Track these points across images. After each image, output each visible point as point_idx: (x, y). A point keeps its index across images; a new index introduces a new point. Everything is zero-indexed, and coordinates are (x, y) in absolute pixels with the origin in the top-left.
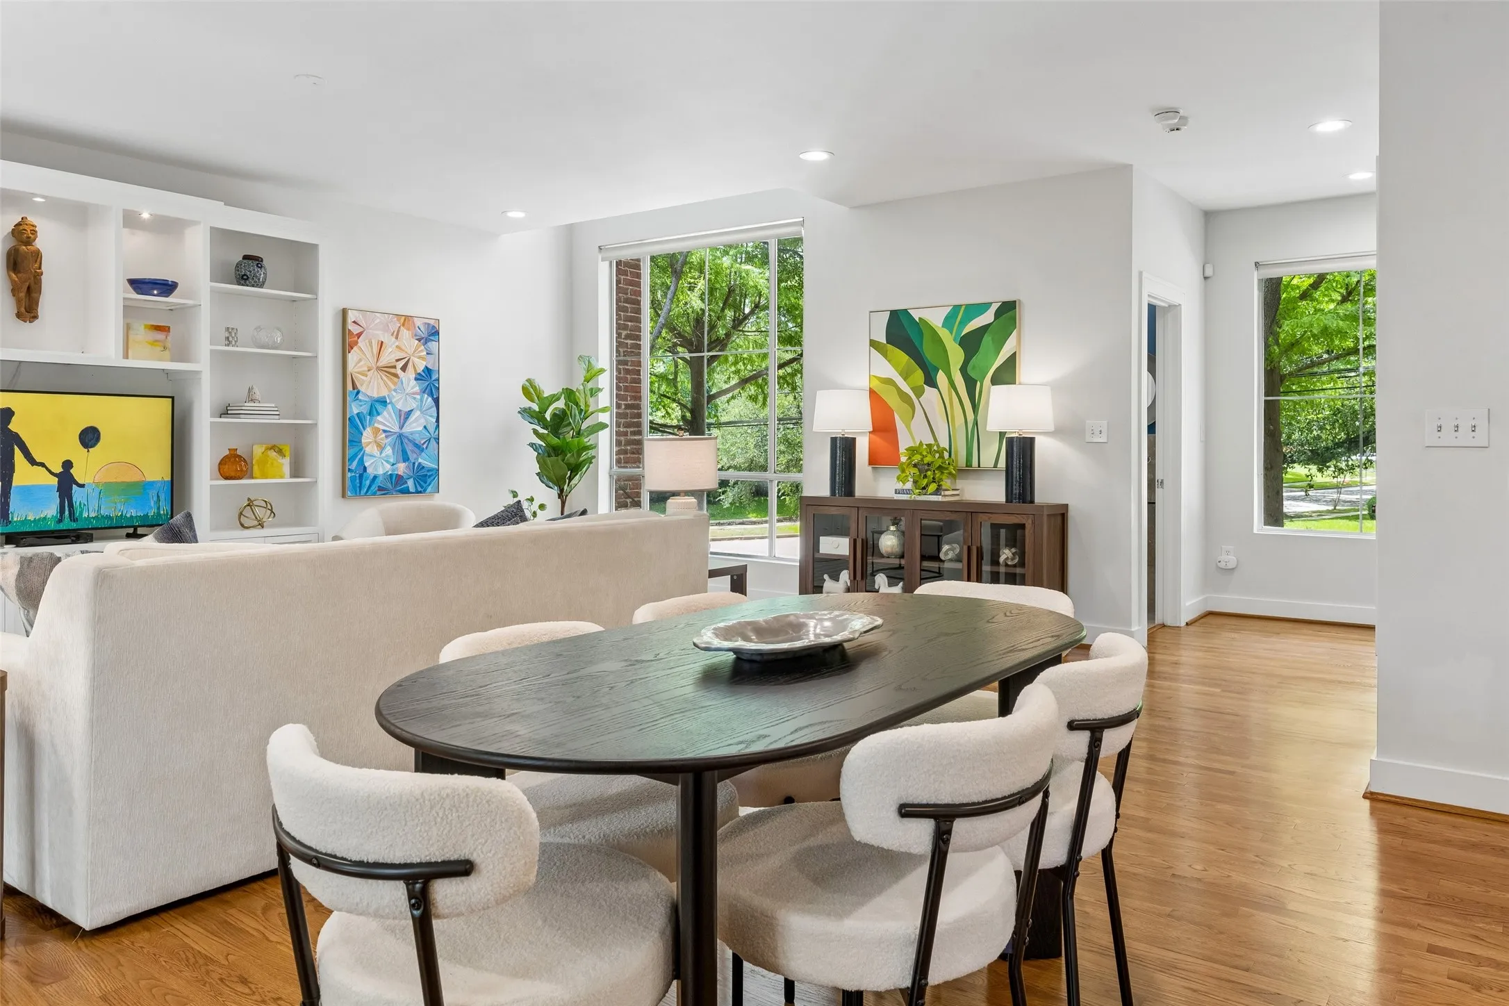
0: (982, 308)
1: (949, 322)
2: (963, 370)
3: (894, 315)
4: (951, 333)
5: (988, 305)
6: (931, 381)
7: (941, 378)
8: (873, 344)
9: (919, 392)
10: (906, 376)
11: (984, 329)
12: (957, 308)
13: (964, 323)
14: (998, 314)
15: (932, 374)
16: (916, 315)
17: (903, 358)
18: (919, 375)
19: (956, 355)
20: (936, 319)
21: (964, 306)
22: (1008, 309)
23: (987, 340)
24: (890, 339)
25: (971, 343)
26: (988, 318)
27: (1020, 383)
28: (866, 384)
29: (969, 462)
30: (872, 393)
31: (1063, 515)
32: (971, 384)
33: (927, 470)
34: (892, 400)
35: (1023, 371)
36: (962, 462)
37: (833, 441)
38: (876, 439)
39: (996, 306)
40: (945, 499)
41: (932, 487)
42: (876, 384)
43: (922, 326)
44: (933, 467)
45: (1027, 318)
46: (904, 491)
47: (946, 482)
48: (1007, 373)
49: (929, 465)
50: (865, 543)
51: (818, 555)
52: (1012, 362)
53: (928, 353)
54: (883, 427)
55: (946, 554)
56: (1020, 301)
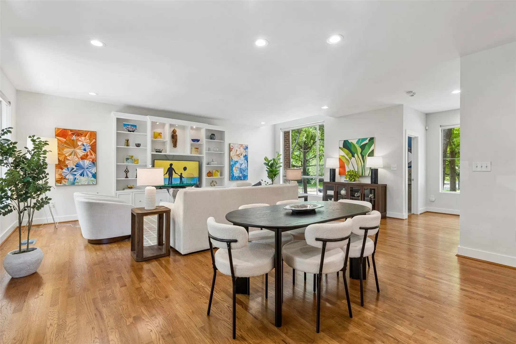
0: (365, 139)
1: (357, 143)
2: (361, 153)
3: (345, 141)
4: (358, 145)
5: (367, 138)
6: (353, 156)
7: (356, 155)
8: (340, 148)
9: (350, 159)
10: (347, 155)
11: (366, 144)
12: (359, 139)
13: (361, 143)
14: (369, 141)
15: (354, 154)
16: (350, 141)
17: (347, 151)
18: (350, 155)
19: (359, 150)
20: (354, 142)
21: (361, 139)
22: (372, 140)
23: (367, 147)
24: (343, 147)
25: (363, 147)
26: (367, 141)
27: (375, 156)
28: (338, 157)
29: (362, 174)
30: (340, 159)
31: (385, 187)
32: (363, 157)
33: (352, 176)
34: (344, 160)
35: (376, 153)
36: (361, 174)
37: (330, 169)
38: (341, 169)
39: (369, 139)
40: (356, 183)
41: (353, 180)
42: (340, 157)
43: (351, 144)
44: (353, 175)
45: (377, 141)
46: (346, 181)
47: (357, 179)
48: (371, 154)
49: (352, 175)
50: (337, 192)
51: (327, 195)
52: (373, 151)
53: (353, 150)
54: (342, 166)
55: (356, 195)
56: (375, 137)
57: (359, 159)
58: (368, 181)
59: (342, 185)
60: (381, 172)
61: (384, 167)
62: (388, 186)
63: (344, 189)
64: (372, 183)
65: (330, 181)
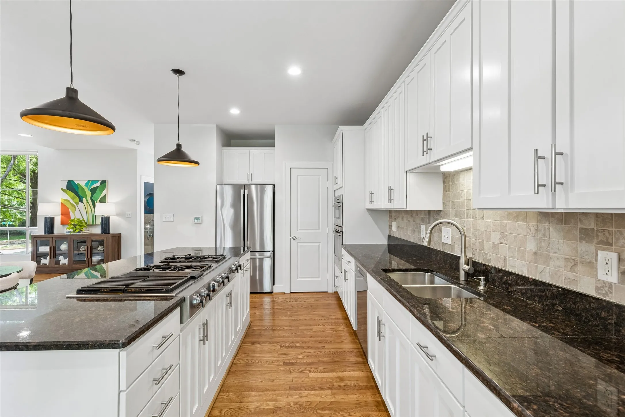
0: (97, 181)
1: (86, 185)
2: (91, 198)
3: (69, 182)
4: (87, 188)
5: (98, 181)
6: (81, 201)
7: (84, 200)
8: (62, 189)
9: (77, 204)
10: (73, 199)
11: (97, 187)
12: (89, 181)
13: (91, 185)
14: (101, 184)
15: (82, 199)
16: (76, 182)
17: (72, 194)
18: (77, 199)
19: (89, 194)
20: (83, 184)
21: (91, 181)
22: (104, 182)
23: (98, 190)
24: (67, 189)
25: (93, 191)
26: (98, 184)
27: (108, 203)
28: (59, 201)
29: (93, 223)
30: (62, 203)
31: (119, 236)
32: (93, 202)
33: (77, 226)
34: (68, 206)
35: (109, 199)
36: (91, 223)
37: (46, 218)
38: (63, 217)
39: (100, 182)
40: (82, 234)
41: (78, 230)
42: (63, 201)
43: (77, 186)
44: (79, 225)
45: (110, 185)
46: (70, 232)
47: (84, 229)
48: (103, 200)
49: (77, 224)
50: (55, 248)
51: (38, 252)
52: (105, 196)
53: (80, 193)
54: (65, 213)
55: (82, 249)
56: (108, 180)
57: (88, 205)
58: (97, 231)
59: (63, 238)
60: (113, 220)
61: (117, 215)
62: (122, 236)
63: (65, 243)
64: (102, 234)
65: (45, 233)
